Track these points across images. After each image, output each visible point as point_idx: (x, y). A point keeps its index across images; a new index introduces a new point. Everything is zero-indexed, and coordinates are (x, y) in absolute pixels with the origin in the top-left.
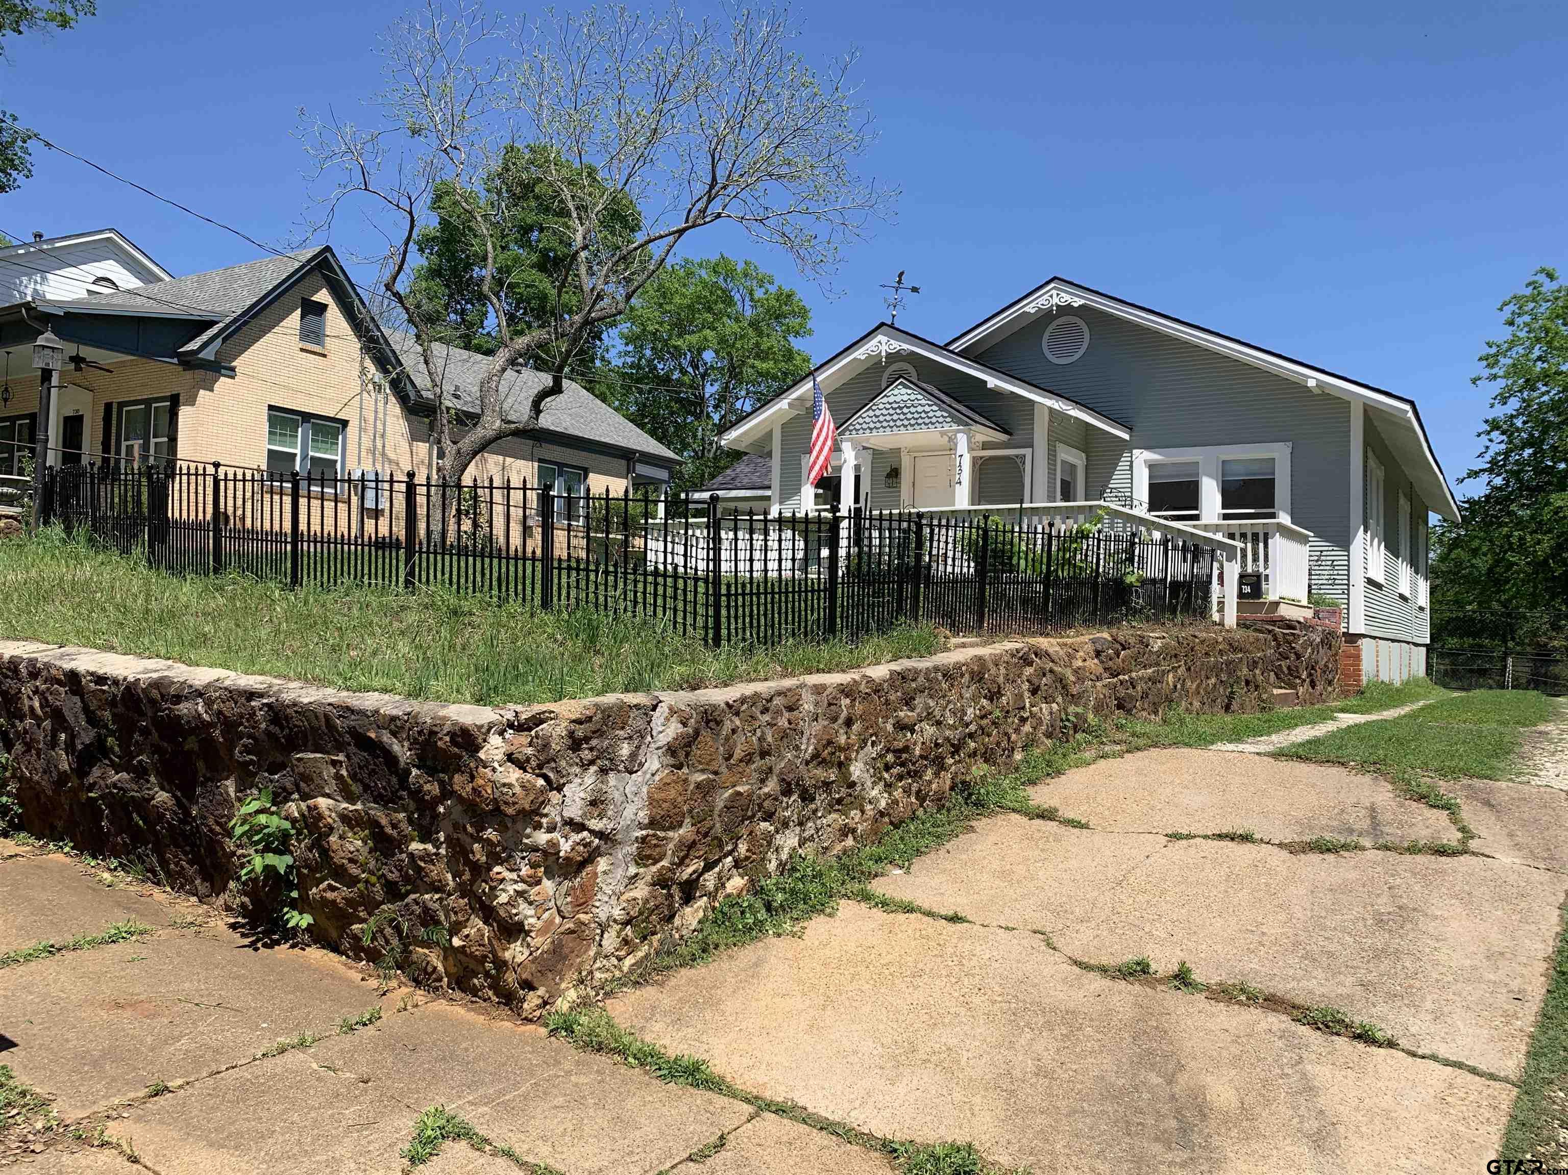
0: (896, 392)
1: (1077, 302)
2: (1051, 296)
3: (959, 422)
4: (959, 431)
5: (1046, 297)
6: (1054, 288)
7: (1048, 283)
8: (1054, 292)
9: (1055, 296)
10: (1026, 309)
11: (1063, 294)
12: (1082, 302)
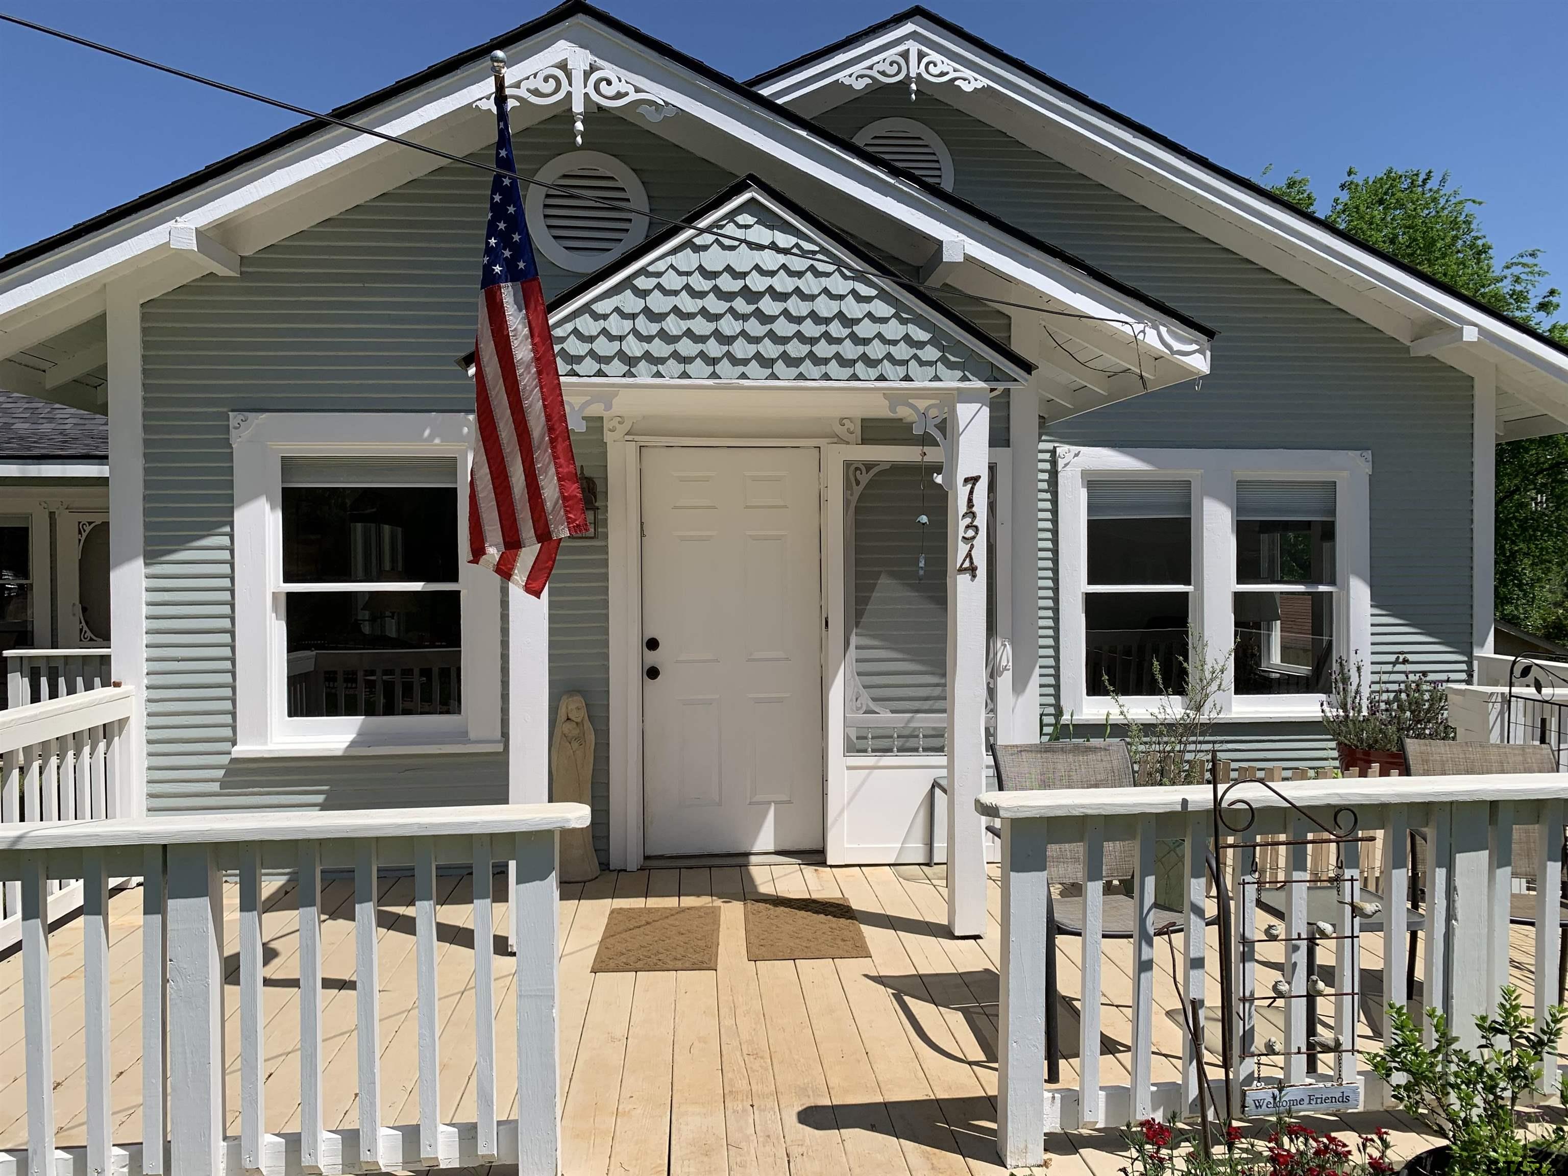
0: (731, 234)
1: (971, 83)
2: (906, 56)
3: (967, 366)
4: (965, 396)
5: (892, 54)
6: (913, 35)
7: (899, 19)
8: (913, 46)
9: (914, 56)
10: (841, 77)
11: (932, 55)
12: (982, 82)
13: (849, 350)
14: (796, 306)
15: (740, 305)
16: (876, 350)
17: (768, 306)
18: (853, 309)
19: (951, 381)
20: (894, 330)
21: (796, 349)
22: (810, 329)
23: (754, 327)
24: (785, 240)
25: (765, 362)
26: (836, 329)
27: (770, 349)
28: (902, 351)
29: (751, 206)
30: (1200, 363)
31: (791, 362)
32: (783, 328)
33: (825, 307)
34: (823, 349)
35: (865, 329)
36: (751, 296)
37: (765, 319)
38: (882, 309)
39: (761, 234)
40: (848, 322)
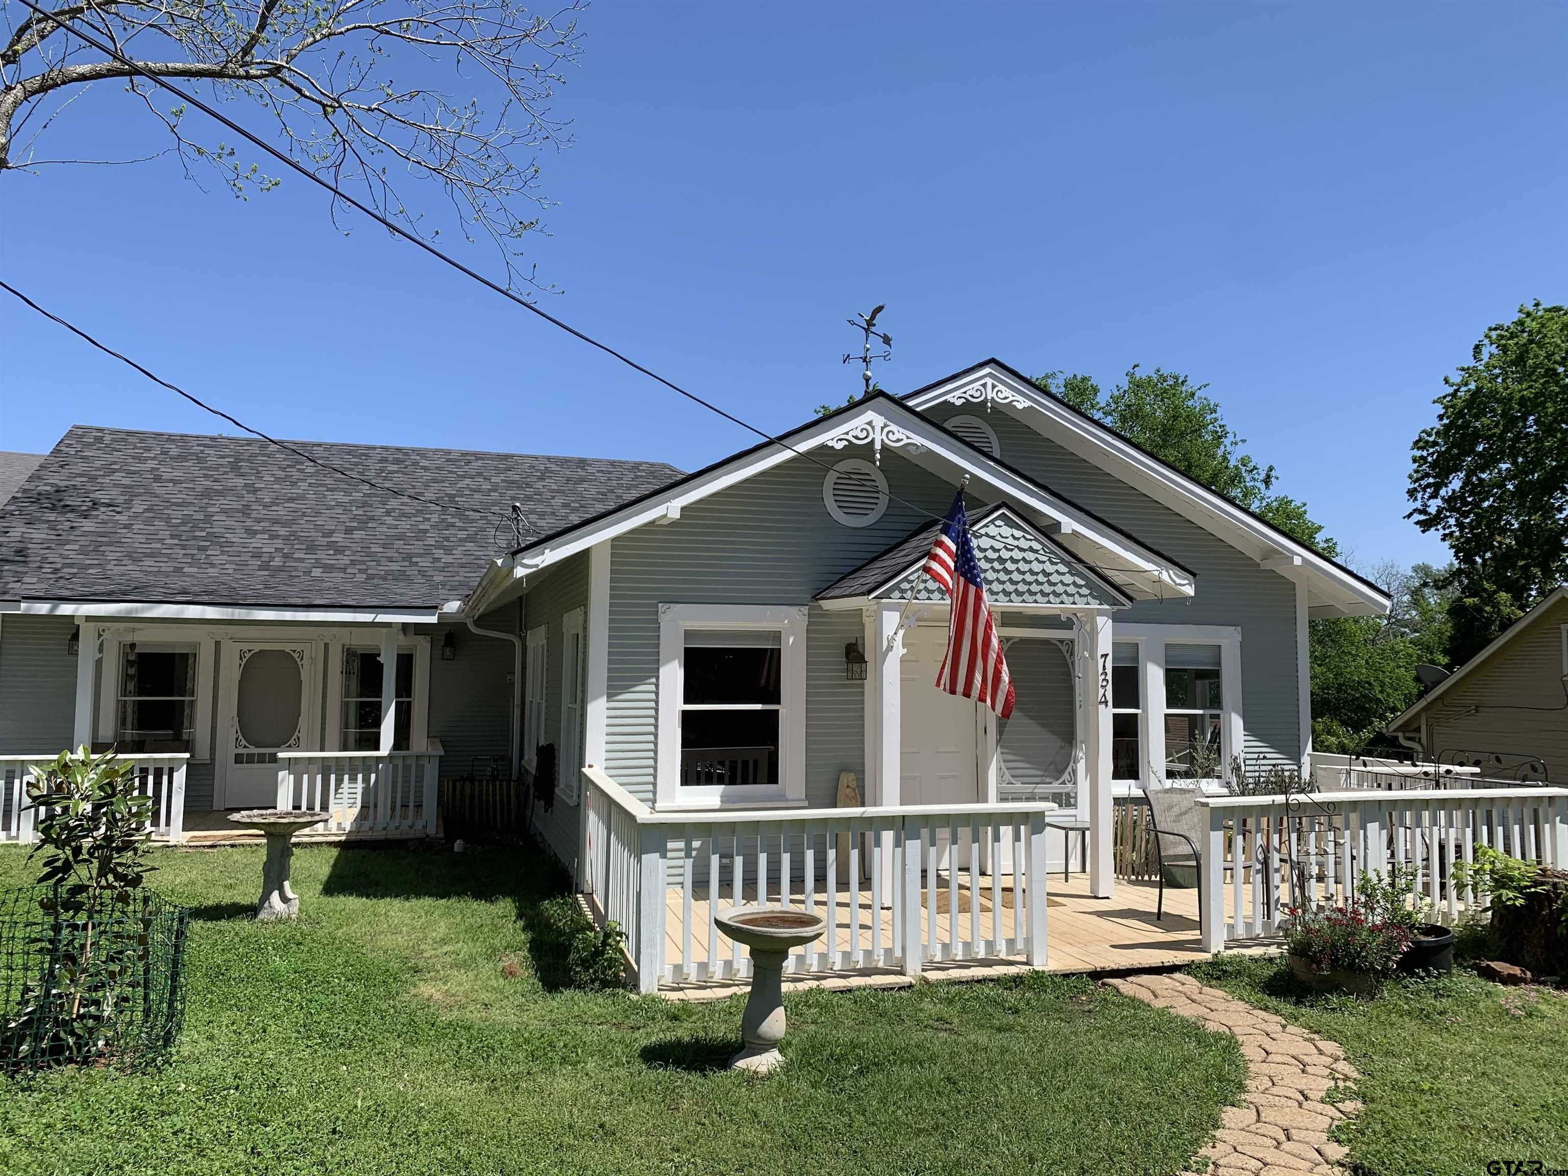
0: (992, 530)
1: (1022, 404)
2: (984, 385)
3: (1102, 598)
4: (1101, 613)
5: (977, 385)
6: (989, 375)
7: (982, 365)
8: (989, 381)
9: (989, 387)
10: (948, 397)
11: (1000, 387)
12: (1028, 403)
13: (1047, 588)
14: (1023, 566)
15: (996, 565)
16: (1060, 589)
17: (1010, 566)
18: (1049, 568)
19: (1094, 605)
20: (1068, 579)
21: (1022, 587)
22: (1029, 578)
23: (1003, 576)
24: (1018, 533)
25: (1007, 594)
26: (1041, 578)
27: (1010, 588)
28: (1071, 589)
29: (1003, 517)
30: (1190, 591)
31: (1019, 593)
32: (1016, 577)
33: (1036, 567)
34: (1035, 588)
35: (1055, 578)
36: (1001, 560)
37: (1007, 572)
38: (1062, 568)
39: (1007, 531)
40: (1046, 574)
